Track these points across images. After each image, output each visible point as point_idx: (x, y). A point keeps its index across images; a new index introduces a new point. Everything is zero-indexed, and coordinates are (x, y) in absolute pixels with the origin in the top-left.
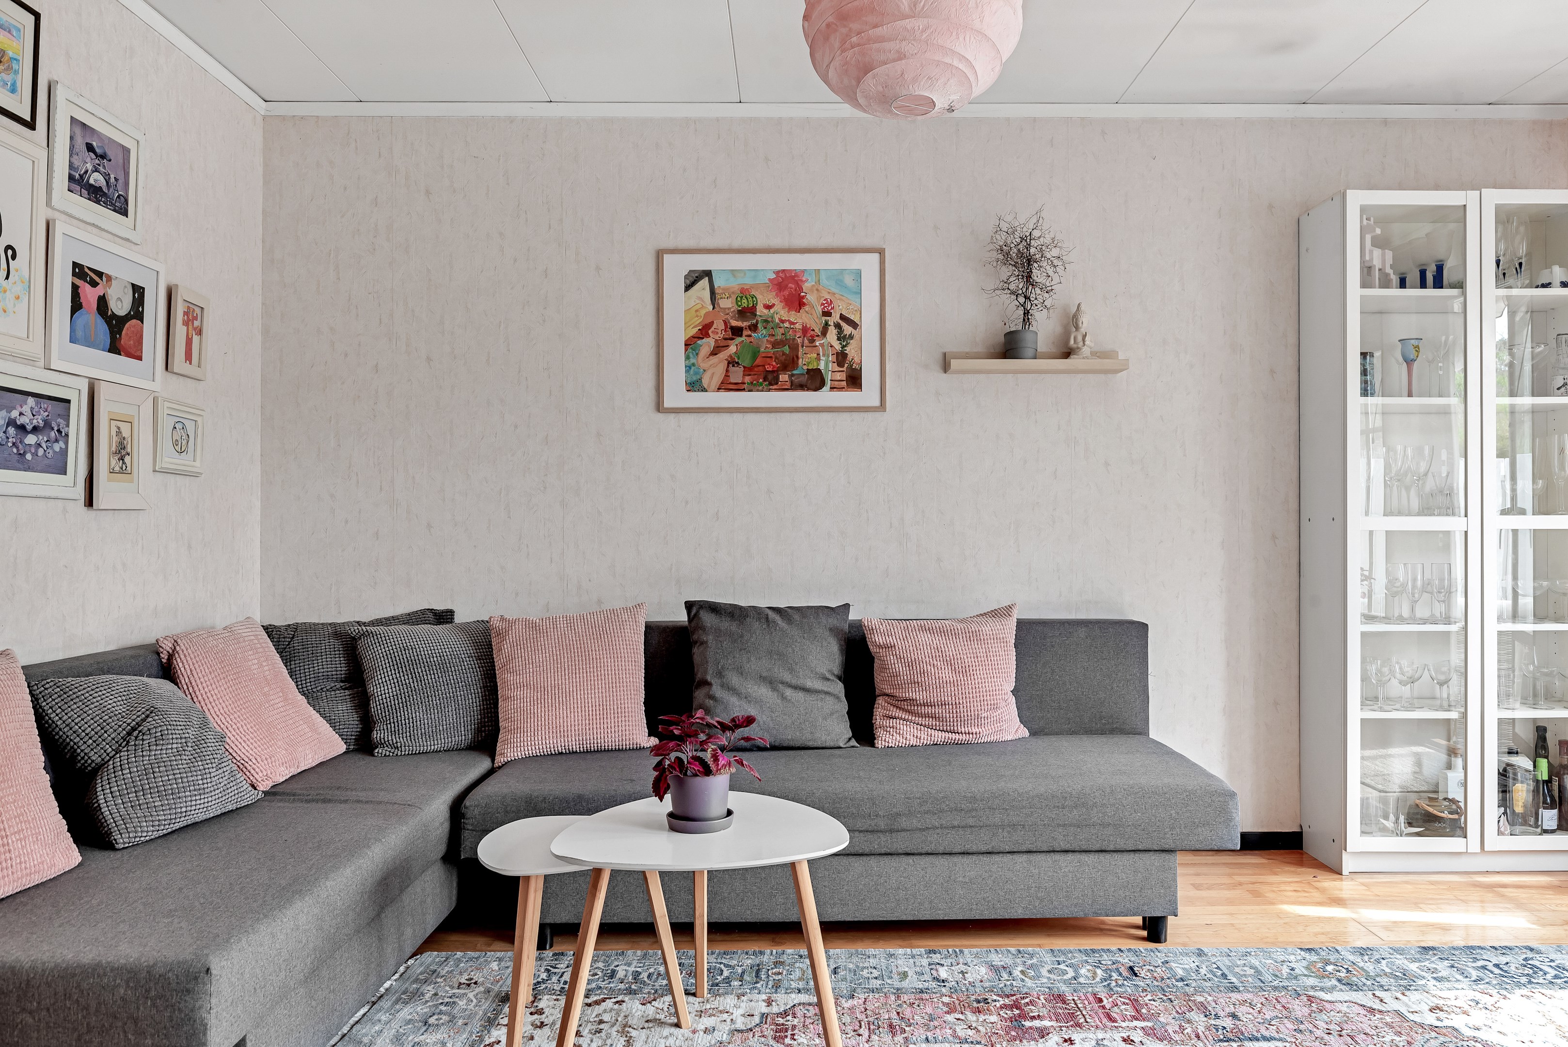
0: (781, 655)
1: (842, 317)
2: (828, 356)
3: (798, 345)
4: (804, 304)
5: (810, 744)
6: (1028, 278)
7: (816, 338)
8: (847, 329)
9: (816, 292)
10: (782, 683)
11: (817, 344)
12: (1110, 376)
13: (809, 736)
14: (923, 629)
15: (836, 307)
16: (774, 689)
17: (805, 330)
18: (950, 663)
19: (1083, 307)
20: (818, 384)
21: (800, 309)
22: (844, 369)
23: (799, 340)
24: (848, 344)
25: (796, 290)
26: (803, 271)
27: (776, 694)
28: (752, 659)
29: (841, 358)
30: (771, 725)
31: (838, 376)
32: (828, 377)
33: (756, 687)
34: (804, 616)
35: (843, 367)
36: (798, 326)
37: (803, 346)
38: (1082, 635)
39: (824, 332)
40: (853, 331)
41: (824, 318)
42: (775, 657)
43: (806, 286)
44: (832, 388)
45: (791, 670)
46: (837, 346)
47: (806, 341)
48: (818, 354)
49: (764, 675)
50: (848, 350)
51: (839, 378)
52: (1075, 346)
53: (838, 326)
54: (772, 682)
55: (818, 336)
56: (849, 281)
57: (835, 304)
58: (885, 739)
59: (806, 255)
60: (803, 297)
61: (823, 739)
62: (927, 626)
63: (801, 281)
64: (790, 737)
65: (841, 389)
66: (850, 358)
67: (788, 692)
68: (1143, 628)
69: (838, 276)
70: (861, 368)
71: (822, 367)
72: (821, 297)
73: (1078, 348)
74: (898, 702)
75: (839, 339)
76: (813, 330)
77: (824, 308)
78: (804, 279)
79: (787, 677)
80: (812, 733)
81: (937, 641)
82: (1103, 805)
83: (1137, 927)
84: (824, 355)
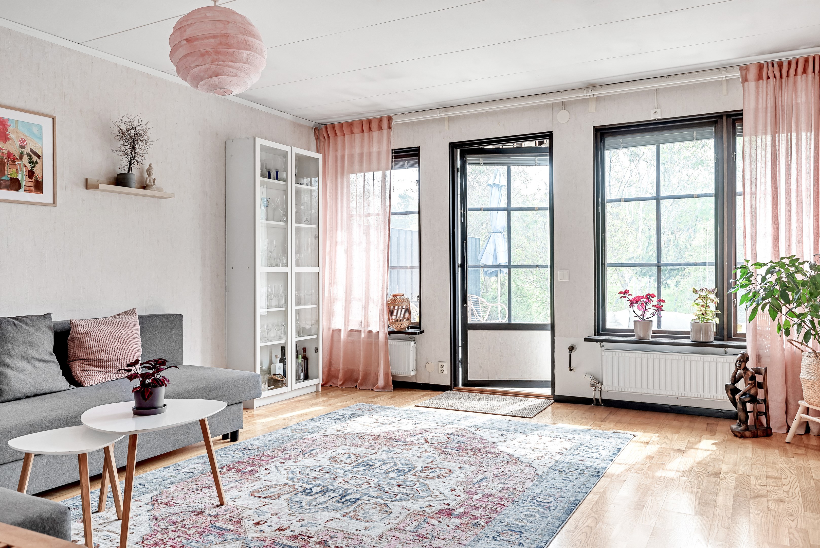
0: (31, 344)
1: (31, 150)
2: (23, 172)
3: (5, 162)
4: (9, 139)
5: (55, 390)
6: (133, 148)
7: (16, 160)
8: (35, 158)
9: (16, 133)
10: (34, 358)
11: (17, 163)
12: (159, 199)
13: (54, 386)
14: (102, 323)
15: (28, 144)
16: (29, 362)
17: (9, 155)
18: (118, 339)
19: (153, 166)
20: (17, 187)
21: (6, 141)
22: (33, 180)
23: (6, 160)
24: (35, 166)
25: (3, 129)
26: (8, 119)
27: (30, 365)
28: (15, 347)
29: (31, 174)
30: (34, 383)
31: (29, 184)
32: (23, 184)
33: (20, 363)
34: (33, 321)
35: (32, 179)
36: (5, 151)
37: (8, 164)
38: (158, 322)
39: (21, 157)
40: (38, 159)
41: (21, 150)
42: (28, 344)
43: (10, 129)
44: (25, 190)
45: (37, 351)
46: (29, 167)
47: (10, 161)
48: (17, 170)
49: (24, 355)
50: (35, 170)
51: (29, 185)
52: (150, 184)
53: (29, 155)
54: (28, 359)
55: (17, 159)
56: (35, 130)
57: (27, 142)
58: (88, 382)
59: (10, 110)
60: (8, 135)
61: (60, 386)
62: (104, 321)
63: (7, 125)
64: (44, 388)
65: (30, 191)
66: (36, 174)
67: (37, 363)
68: (180, 317)
69: (29, 125)
70: (42, 181)
71: (19, 177)
72: (19, 137)
73: (152, 185)
74: (89, 361)
75: (29, 163)
76: (14, 155)
77: (21, 143)
78: (8, 124)
79: (36, 355)
80: (55, 384)
81: (110, 328)
82: (223, 388)
83: (220, 440)
84: (21, 171)
